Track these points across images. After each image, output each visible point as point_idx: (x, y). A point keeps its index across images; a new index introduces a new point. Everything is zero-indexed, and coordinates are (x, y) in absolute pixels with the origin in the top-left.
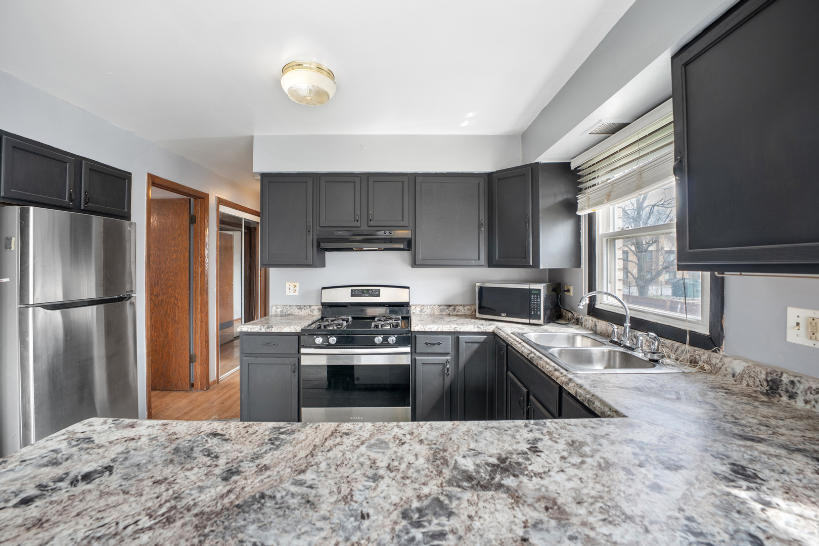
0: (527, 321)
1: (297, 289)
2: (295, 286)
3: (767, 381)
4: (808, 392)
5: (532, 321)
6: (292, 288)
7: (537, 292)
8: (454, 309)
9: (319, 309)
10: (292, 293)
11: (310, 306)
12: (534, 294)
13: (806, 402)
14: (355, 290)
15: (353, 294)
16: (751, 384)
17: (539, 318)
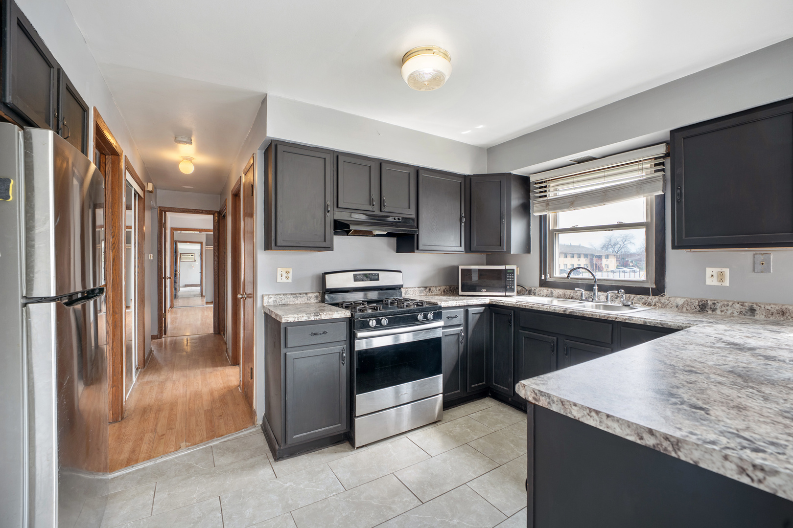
0: (503, 294)
1: (290, 275)
2: (287, 272)
3: (699, 306)
4: (723, 307)
5: (508, 294)
6: (285, 275)
7: (512, 271)
8: (430, 290)
9: (317, 297)
10: (284, 280)
11: (306, 294)
12: (509, 273)
13: (722, 311)
14: (357, 275)
15: (356, 279)
16: (689, 308)
17: (513, 291)
